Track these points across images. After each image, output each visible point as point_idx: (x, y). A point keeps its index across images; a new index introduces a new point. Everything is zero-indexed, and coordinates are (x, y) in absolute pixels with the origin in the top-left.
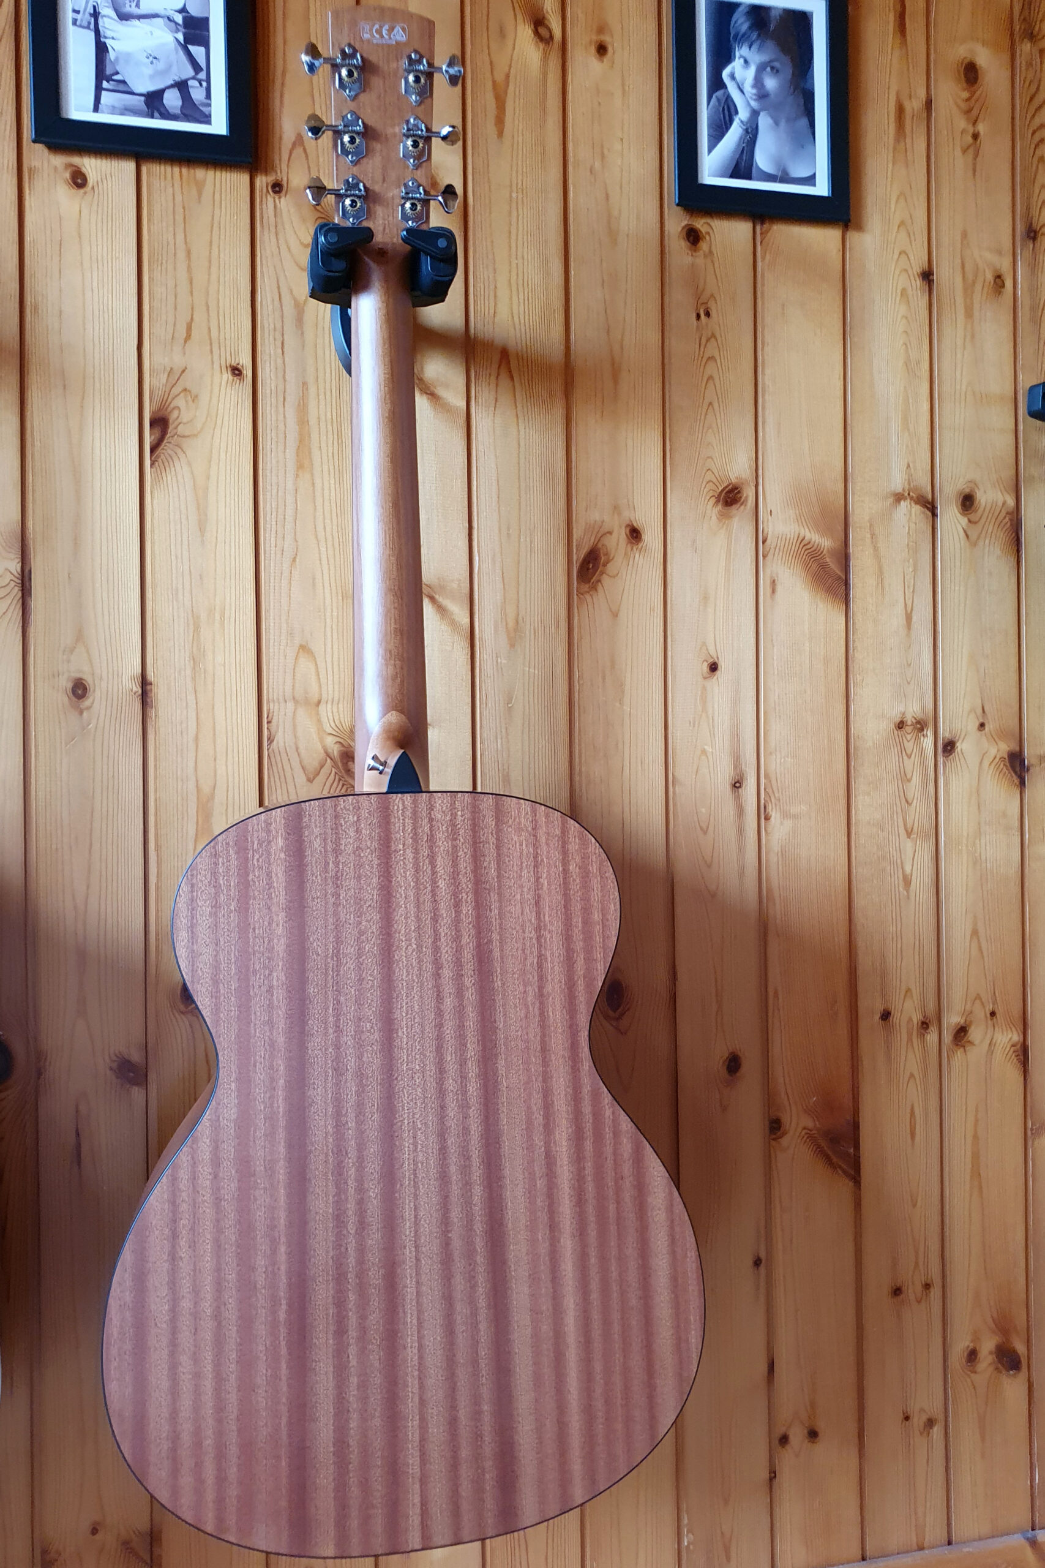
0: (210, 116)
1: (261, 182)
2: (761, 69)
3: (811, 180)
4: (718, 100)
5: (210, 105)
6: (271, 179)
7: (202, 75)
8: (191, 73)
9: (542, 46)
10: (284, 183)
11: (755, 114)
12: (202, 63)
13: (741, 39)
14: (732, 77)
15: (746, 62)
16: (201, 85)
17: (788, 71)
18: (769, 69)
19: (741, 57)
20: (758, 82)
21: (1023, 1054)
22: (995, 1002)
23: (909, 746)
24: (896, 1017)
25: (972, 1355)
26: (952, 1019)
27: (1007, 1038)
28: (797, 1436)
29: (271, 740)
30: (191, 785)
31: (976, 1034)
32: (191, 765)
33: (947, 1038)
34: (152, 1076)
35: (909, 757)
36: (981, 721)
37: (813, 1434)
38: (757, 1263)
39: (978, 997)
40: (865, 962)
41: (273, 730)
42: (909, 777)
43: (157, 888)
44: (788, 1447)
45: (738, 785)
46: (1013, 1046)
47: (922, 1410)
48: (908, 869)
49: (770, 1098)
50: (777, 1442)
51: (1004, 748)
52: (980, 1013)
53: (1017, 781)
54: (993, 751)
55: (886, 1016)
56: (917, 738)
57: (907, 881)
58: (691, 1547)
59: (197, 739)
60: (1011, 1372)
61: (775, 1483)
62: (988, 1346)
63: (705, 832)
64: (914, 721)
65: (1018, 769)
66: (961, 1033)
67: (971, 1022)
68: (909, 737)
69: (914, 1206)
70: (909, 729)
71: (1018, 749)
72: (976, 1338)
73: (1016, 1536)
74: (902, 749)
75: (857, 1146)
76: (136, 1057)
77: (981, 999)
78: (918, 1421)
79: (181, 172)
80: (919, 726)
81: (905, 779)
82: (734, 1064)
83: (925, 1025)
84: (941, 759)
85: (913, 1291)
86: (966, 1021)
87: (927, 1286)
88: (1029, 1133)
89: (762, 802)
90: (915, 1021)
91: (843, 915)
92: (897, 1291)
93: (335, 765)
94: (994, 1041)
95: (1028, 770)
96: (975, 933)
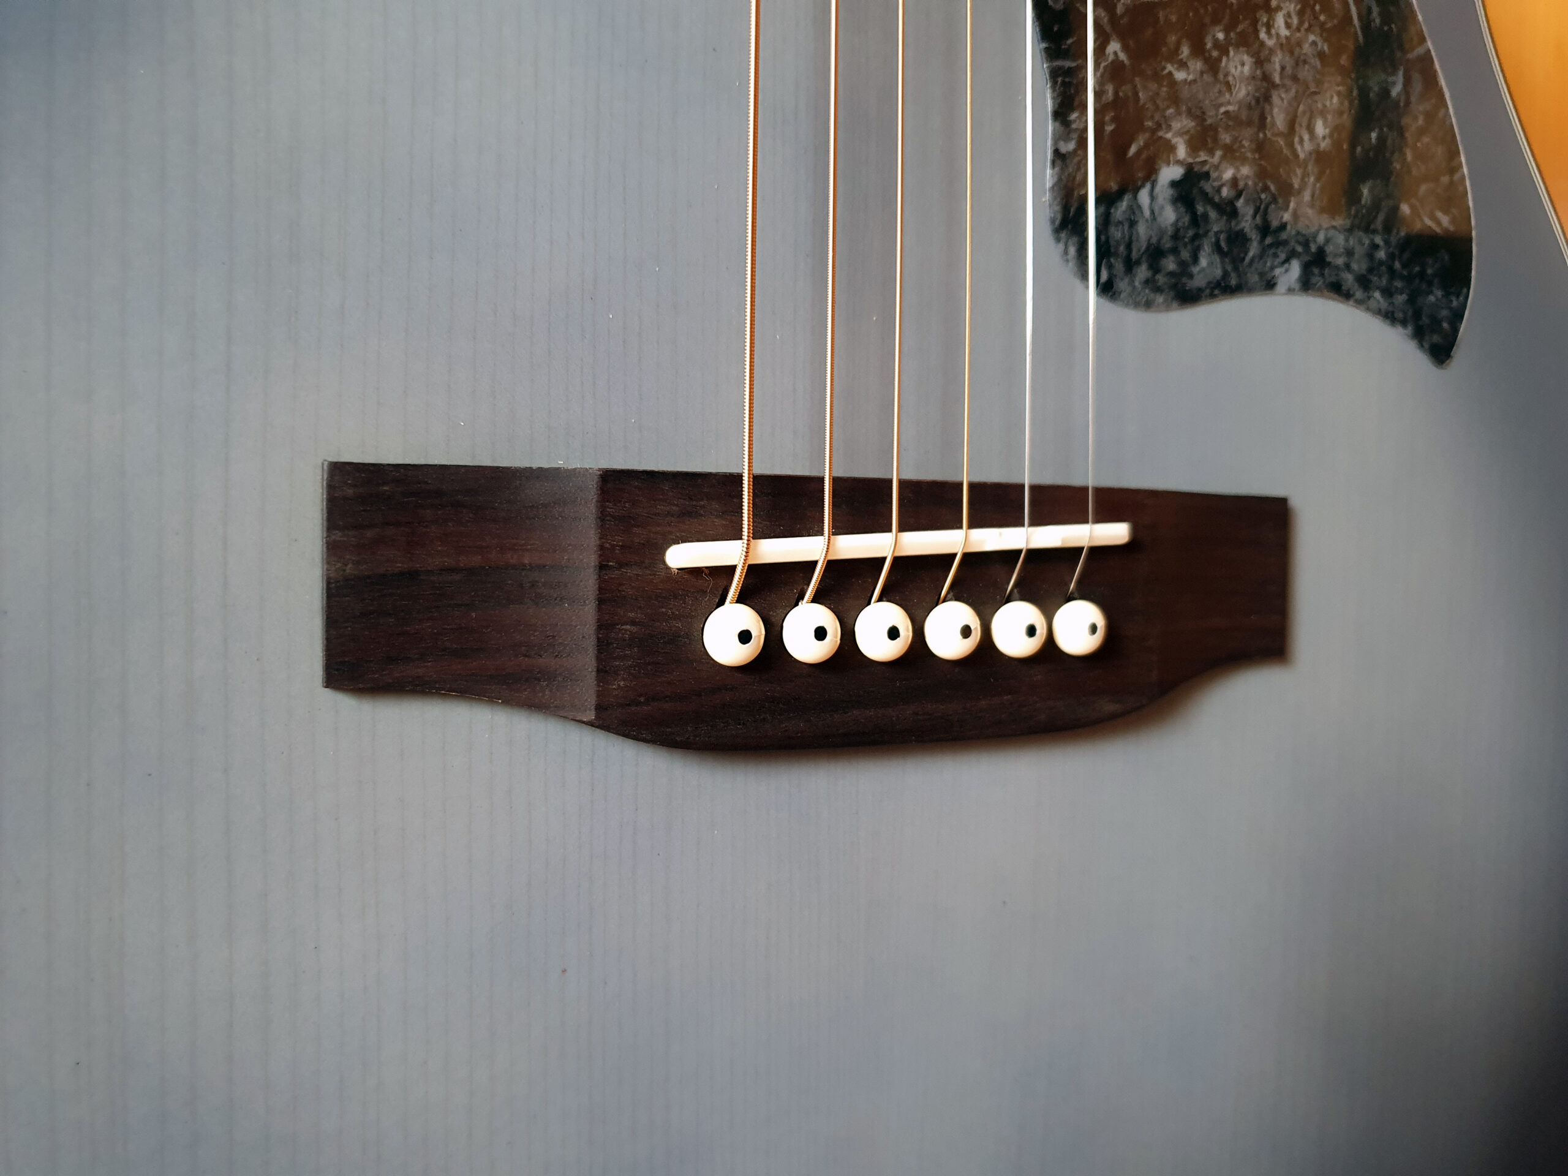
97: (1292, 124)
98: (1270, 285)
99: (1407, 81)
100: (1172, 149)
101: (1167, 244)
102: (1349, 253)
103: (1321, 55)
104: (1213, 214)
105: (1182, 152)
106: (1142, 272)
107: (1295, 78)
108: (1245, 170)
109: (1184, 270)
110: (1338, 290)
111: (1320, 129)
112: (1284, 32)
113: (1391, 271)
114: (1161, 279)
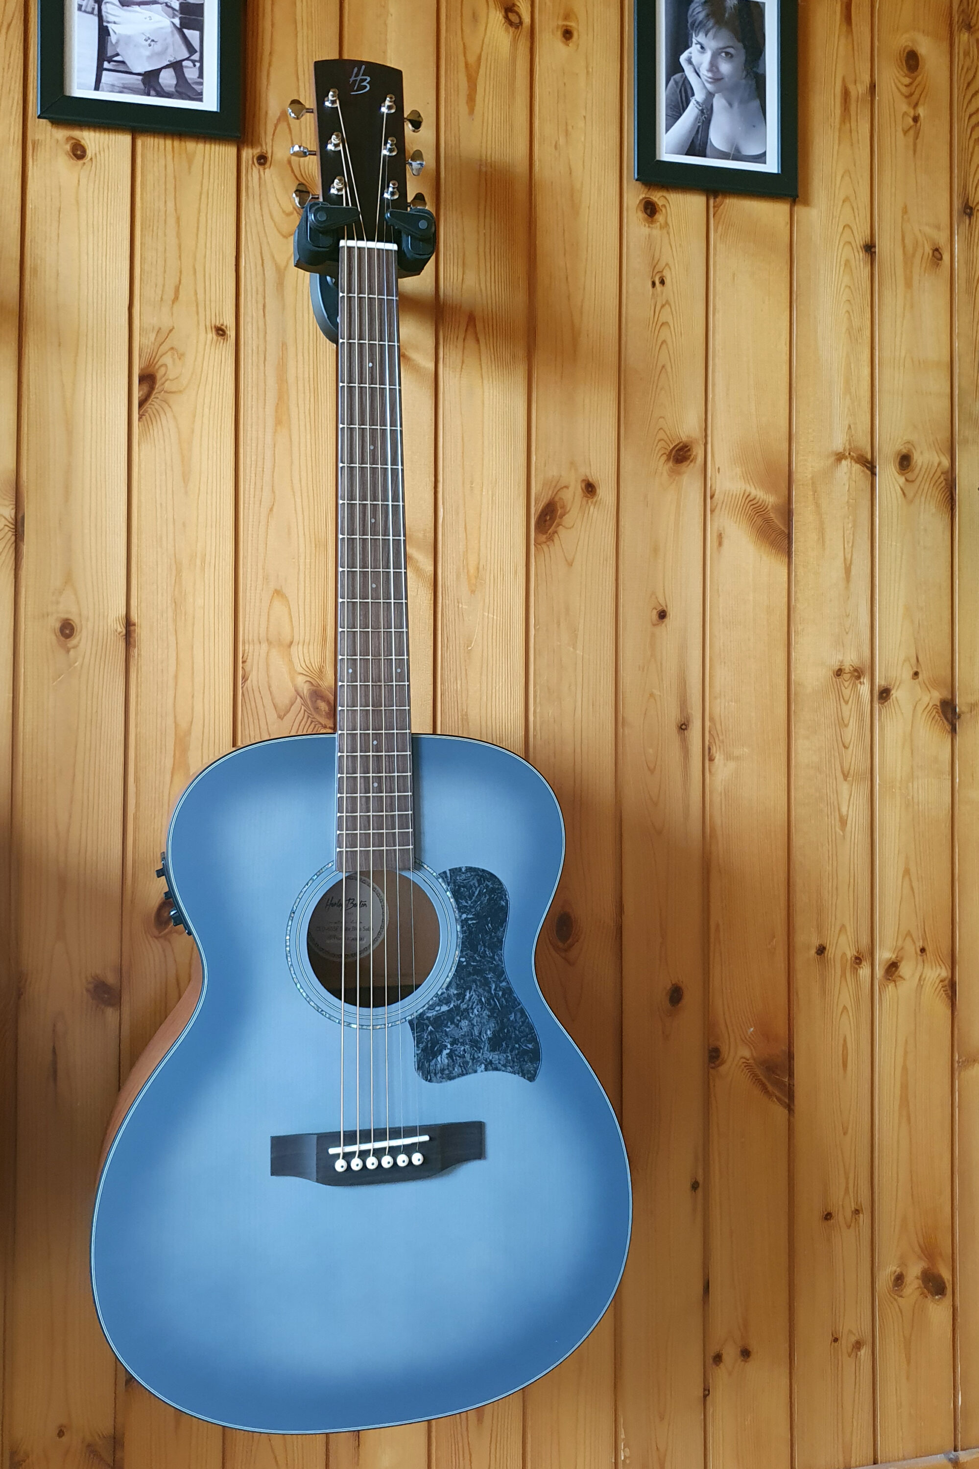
0: (201, 94)
1: (247, 153)
2: (715, 55)
3: (761, 158)
4: (676, 83)
5: (202, 84)
6: (257, 151)
7: (196, 57)
8: (187, 55)
9: (511, 30)
10: (269, 155)
11: (710, 95)
12: (196, 45)
13: (699, 26)
14: (690, 61)
15: (702, 47)
16: (195, 66)
17: (741, 57)
18: (723, 54)
19: (698, 43)
20: (713, 66)
21: (951, 988)
22: (925, 939)
23: (847, 692)
24: (830, 952)
25: (899, 1280)
26: (884, 955)
27: (936, 973)
28: (730, 1354)
29: (245, 679)
30: (170, 721)
31: (905, 969)
32: (170, 700)
33: (879, 972)
34: (125, 998)
35: (847, 703)
36: (915, 670)
37: (746, 1353)
38: (695, 1186)
39: (909, 934)
40: (801, 899)
41: (248, 669)
42: (846, 722)
43: (136, 818)
44: (722, 1365)
45: (684, 727)
46: (942, 981)
47: (850, 1332)
48: (844, 810)
49: (709, 1027)
50: (711, 1361)
51: (936, 696)
52: (911, 949)
53: (949, 728)
54: (926, 699)
55: (821, 950)
56: (855, 685)
57: (843, 822)
58: (628, 1461)
59: (176, 677)
60: (937, 1297)
61: (709, 1398)
62: (914, 1271)
63: (652, 771)
64: (852, 669)
65: (950, 716)
66: (892, 967)
67: (902, 958)
68: (846, 684)
69: (845, 1134)
70: (846, 676)
71: (950, 697)
72: (903, 1263)
73: (938, 1456)
74: (840, 695)
75: (791, 1075)
76: (111, 979)
77: (911, 936)
78: (846, 1343)
79: (173, 144)
80: (856, 674)
81: (842, 723)
82: (676, 995)
83: (858, 960)
84: (876, 706)
85: (843, 1215)
86: (897, 957)
87: (857, 1212)
88: (956, 1065)
89: (707, 743)
90: (849, 957)
91: (782, 854)
92: (828, 1216)
93: (305, 704)
94: (924, 976)
95: (959, 717)
96: (907, 872)
97: (480, 1034)
98: (476, 1072)
99: (515, 1015)
100: (446, 1046)
101: (446, 1067)
102: (499, 1059)
103: (488, 1016)
104: (458, 1058)
105: (449, 1046)
106: (439, 1075)
107: (481, 1023)
108: (467, 1046)
109: (451, 1072)
110: (496, 1069)
111: (489, 1032)
112: (477, 1013)
113: (514, 1062)
114: (444, 1076)
